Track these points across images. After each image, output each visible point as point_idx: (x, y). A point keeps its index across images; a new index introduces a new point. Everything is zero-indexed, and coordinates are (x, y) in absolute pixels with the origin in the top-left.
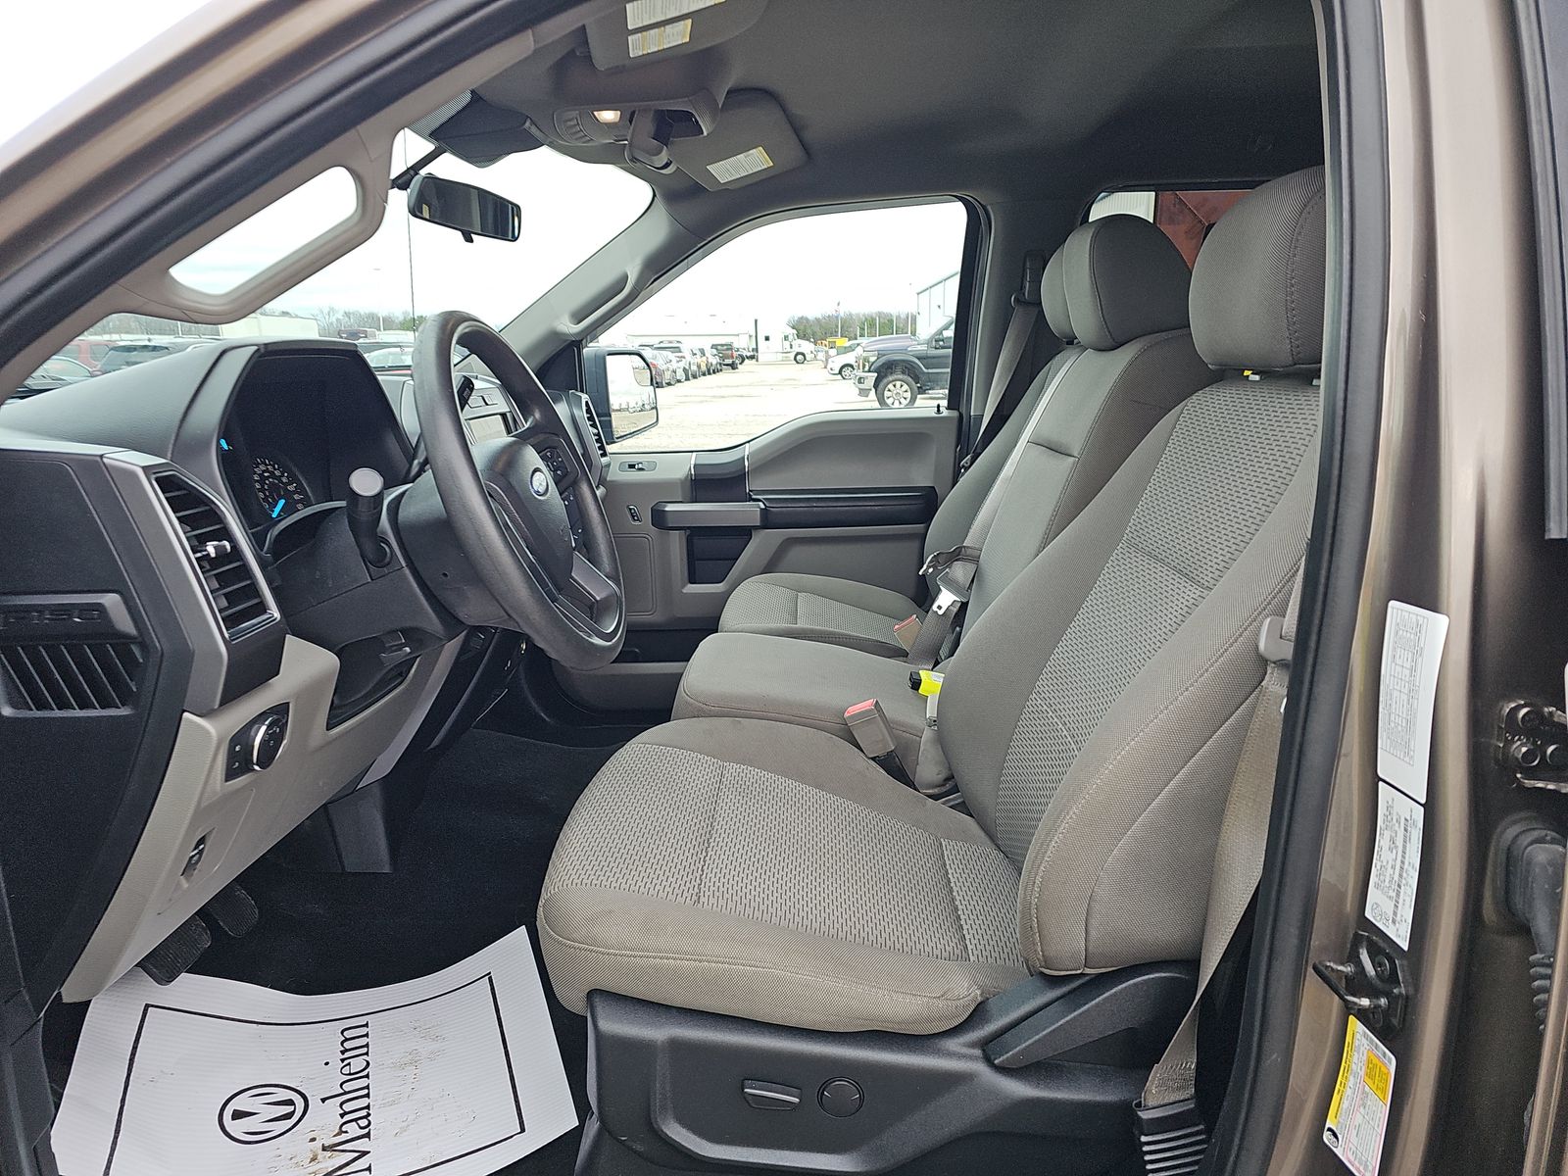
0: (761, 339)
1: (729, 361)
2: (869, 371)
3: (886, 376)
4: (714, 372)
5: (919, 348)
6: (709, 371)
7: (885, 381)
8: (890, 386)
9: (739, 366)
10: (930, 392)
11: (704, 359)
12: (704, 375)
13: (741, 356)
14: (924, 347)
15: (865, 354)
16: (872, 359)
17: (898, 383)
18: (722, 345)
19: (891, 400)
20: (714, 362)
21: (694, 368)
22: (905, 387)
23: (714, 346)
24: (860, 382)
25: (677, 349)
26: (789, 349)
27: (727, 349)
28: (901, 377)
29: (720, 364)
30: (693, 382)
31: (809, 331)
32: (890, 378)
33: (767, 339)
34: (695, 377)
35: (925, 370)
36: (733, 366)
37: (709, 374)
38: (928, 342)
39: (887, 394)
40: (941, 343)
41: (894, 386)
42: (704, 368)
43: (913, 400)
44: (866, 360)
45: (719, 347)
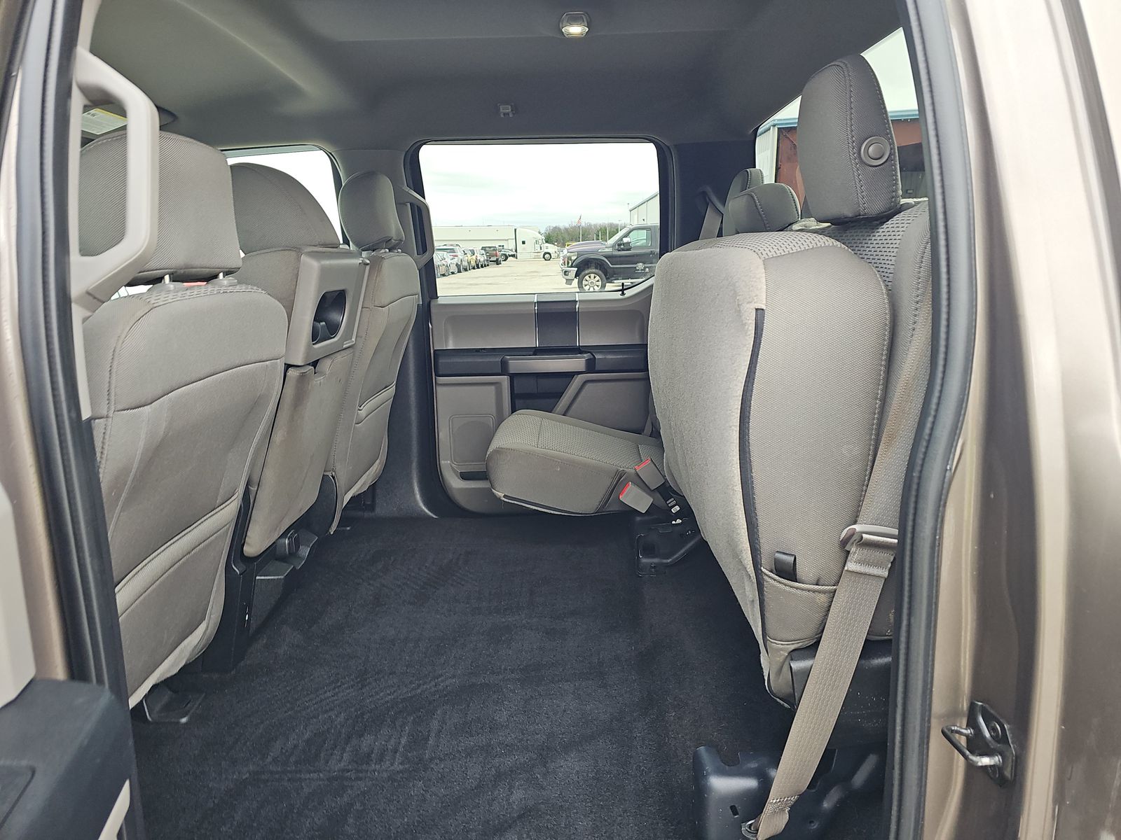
0: (519, 243)
1: (494, 259)
2: (572, 267)
3: (584, 270)
4: (482, 267)
5: (607, 250)
6: (478, 265)
7: (583, 273)
8: (587, 277)
9: (503, 263)
10: (615, 281)
11: (474, 257)
12: (474, 268)
13: (505, 255)
14: (610, 250)
15: (568, 254)
16: (574, 258)
17: (592, 275)
18: (490, 247)
19: (588, 287)
20: (482, 260)
21: (465, 264)
22: (598, 278)
23: (483, 248)
24: (565, 275)
25: (452, 251)
26: (539, 250)
27: (494, 250)
28: (594, 270)
29: (487, 260)
30: (464, 274)
31: (560, 237)
32: (587, 272)
33: (524, 243)
34: (466, 270)
35: (611, 266)
36: (498, 262)
37: (478, 268)
38: (613, 246)
39: (584, 282)
40: (622, 247)
41: (590, 277)
42: (473, 263)
43: (603, 286)
44: (569, 258)
45: (487, 249)
